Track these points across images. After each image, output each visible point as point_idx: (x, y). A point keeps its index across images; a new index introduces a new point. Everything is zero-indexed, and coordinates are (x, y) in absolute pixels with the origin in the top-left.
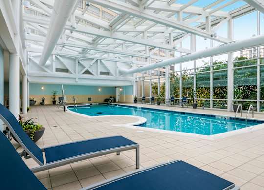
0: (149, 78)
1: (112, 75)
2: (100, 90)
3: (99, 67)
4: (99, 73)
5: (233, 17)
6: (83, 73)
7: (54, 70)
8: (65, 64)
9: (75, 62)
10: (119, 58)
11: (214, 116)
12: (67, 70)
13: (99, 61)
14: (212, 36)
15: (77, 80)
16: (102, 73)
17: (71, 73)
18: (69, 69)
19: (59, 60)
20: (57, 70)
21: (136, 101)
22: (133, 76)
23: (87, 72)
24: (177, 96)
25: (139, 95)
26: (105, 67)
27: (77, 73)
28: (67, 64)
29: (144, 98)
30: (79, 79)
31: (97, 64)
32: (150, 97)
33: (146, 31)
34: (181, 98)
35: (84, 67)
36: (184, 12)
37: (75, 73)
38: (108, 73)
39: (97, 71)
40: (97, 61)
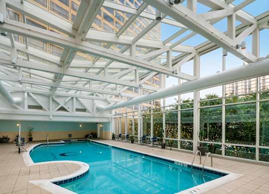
0: (132, 114)
1: (89, 112)
2: (81, 126)
3: (75, 104)
4: (75, 110)
5: (200, 52)
6: (58, 110)
7: (26, 107)
8: (37, 101)
9: (49, 99)
10: (97, 95)
11: (173, 162)
12: (40, 108)
13: (74, 99)
14: (173, 73)
15: (51, 117)
16: (77, 110)
17: (45, 110)
18: (42, 106)
19: (31, 97)
20: (30, 107)
21: (114, 138)
22: (111, 113)
23: (62, 109)
24: (148, 134)
25: (117, 132)
26: (82, 104)
27: (51, 110)
28: (41, 101)
29: (120, 135)
30: (53, 116)
31: (73, 101)
32: (126, 134)
33: (106, 67)
34: (152, 137)
35: (59, 104)
36: (137, 46)
37: (49, 110)
38: (84, 110)
39: (73, 108)
40: (72, 98)
